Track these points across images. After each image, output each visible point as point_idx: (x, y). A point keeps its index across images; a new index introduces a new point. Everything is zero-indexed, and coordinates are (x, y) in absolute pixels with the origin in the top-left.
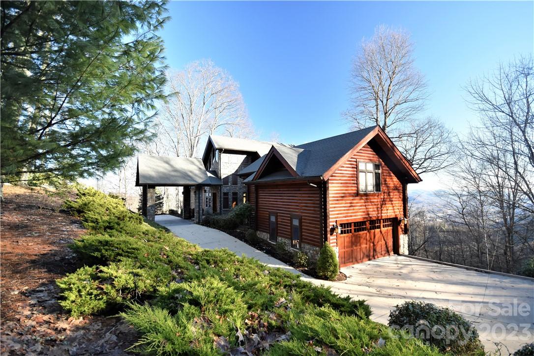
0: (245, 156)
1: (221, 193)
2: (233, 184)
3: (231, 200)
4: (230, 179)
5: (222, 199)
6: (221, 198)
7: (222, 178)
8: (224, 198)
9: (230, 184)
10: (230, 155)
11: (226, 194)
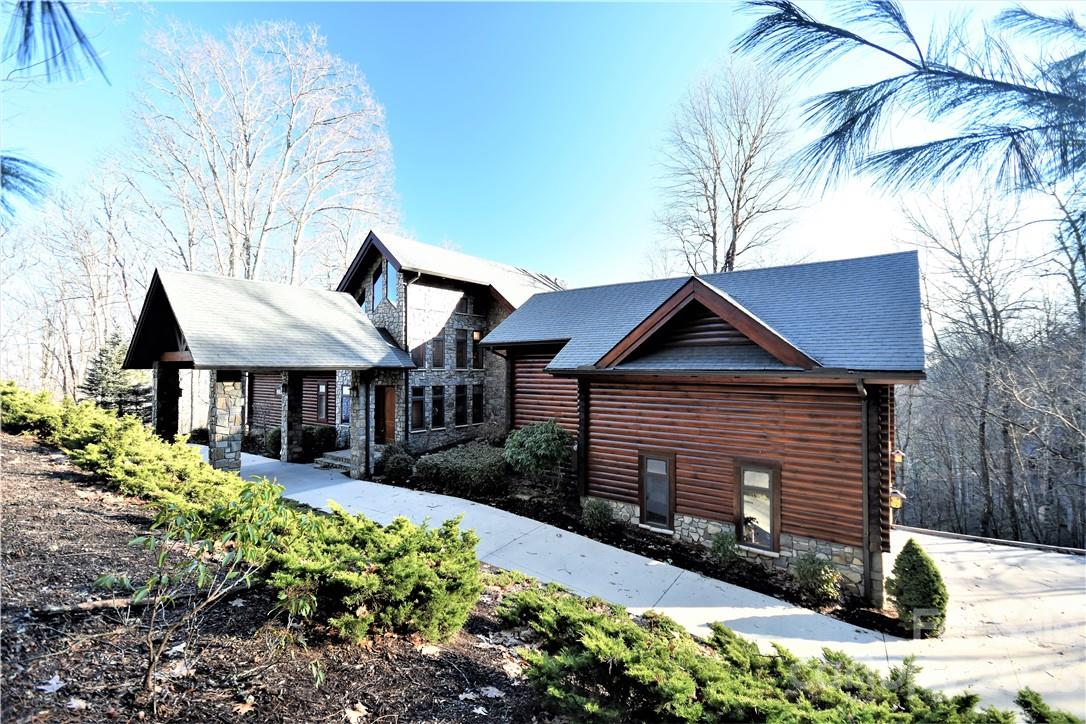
0: (460, 295)
1: (407, 390)
2: (435, 366)
3: (430, 405)
4: (427, 351)
5: (410, 405)
6: (406, 402)
7: (410, 350)
8: (414, 402)
9: (427, 365)
10: (427, 288)
11: (419, 391)
